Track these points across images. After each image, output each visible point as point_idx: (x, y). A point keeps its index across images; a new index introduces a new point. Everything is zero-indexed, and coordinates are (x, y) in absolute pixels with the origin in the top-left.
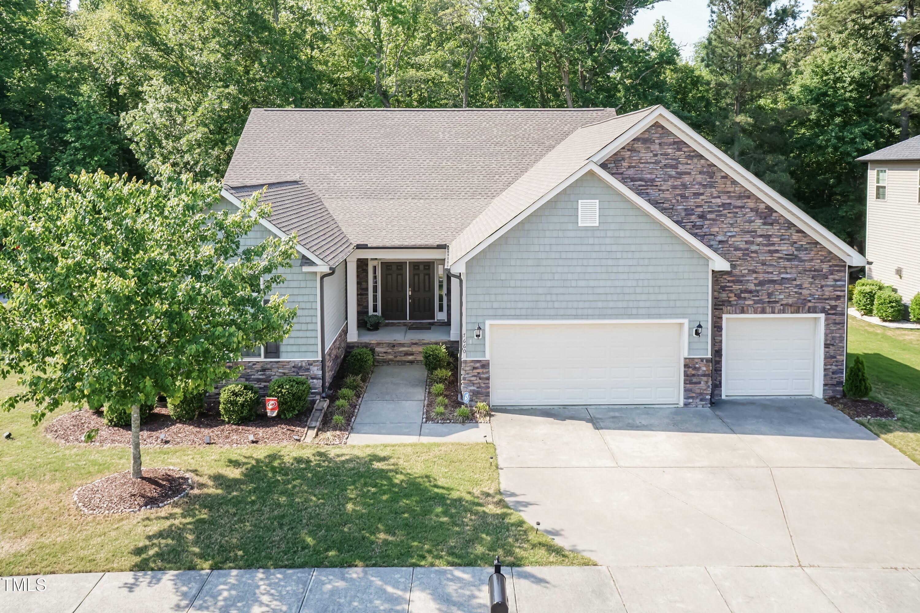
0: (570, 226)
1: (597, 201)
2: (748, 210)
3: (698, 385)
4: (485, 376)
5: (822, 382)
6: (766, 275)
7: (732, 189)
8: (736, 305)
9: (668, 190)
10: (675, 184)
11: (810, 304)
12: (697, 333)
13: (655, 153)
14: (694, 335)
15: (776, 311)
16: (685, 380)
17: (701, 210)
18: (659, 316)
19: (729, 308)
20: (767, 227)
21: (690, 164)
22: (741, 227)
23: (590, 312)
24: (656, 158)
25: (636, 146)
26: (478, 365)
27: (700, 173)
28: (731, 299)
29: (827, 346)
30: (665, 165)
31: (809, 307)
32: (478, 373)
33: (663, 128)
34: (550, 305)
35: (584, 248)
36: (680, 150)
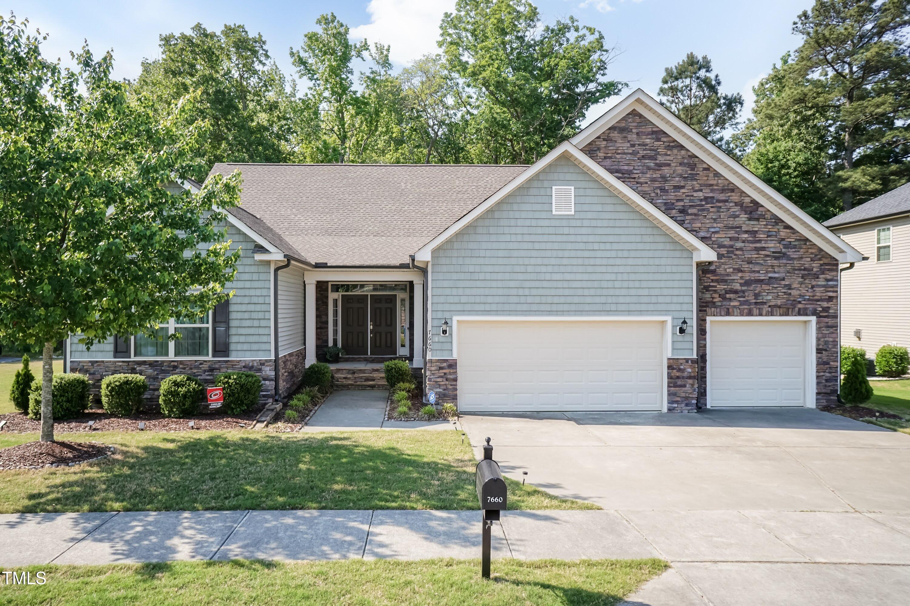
0: (544, 215)
1: (573, 188)
2: (731, 204)
3: (684, 389)
4: (451, 377)
5: (815, 391)
6: (752, 275)
7: (715, 182)
8: (721, 306)
9: (646, 183)
10: (654, 176)
11: (800, 306)
12: (682, 331)
13: (632, 143)
14: (678, 333)
15: (764, 313)
16: (669, 383)
17: (682, 204)
18: (640, 312)
19: (713, 309)
20: (752, 223)
21: (669, 155)
22: (725, 222)
23: (566, 307)
24: (634, 149)
25: (612, 135)
26: (445, 365)
27: (681, 164)
28: (715, 300)
29: (819, 351)
30: (643, 156)
31: (799, 309)
32: (445, 374)
33: (641, 116)
34: (523, 299)
35: (559, 238)
36: (658, 140)
